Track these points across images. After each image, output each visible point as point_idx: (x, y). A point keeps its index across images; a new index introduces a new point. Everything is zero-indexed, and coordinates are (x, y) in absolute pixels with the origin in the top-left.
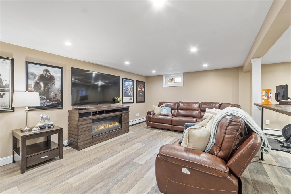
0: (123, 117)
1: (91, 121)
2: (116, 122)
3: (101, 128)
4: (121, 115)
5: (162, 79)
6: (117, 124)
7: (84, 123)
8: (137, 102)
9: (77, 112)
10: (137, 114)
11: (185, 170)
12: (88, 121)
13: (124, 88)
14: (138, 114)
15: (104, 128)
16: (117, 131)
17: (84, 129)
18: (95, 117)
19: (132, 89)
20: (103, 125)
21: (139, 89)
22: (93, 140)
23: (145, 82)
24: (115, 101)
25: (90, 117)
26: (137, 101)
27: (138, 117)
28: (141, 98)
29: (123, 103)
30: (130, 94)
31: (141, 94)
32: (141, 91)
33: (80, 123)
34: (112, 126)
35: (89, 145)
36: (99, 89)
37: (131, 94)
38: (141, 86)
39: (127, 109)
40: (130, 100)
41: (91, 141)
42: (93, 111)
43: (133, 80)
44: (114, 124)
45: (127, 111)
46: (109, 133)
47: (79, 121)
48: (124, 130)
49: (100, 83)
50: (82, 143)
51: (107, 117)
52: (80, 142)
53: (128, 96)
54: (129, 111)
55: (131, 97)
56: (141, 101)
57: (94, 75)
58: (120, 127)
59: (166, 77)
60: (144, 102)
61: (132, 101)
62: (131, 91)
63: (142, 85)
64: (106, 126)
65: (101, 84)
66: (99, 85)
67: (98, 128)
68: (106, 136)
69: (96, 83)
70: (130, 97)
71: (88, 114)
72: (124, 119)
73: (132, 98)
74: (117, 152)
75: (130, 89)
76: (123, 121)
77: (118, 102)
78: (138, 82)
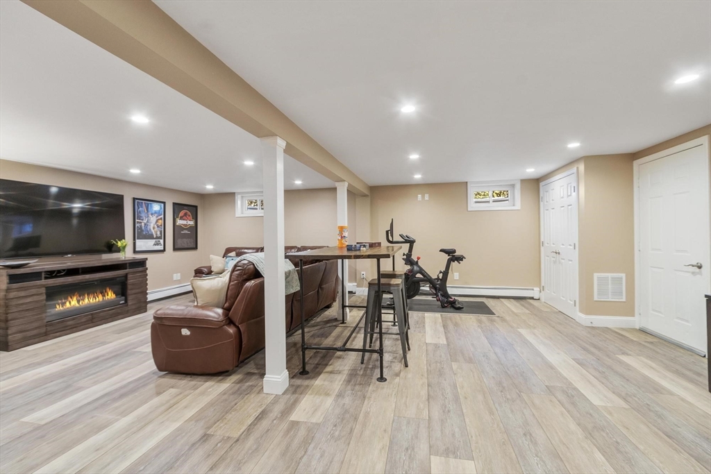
0: (130, 281)
1: (43, 290)
2: (108, 289)
3: (70, 303)
4: (126, 276)
5: (234, 202)
6: (111, 295)
7: (22, 294)
8: (175, 249)
9: (4, 272)
10: (175, 275)
11: (185, 332)
12: (33, 291)
13: (137, 220)
14: (179, 274)
15: (77, 305)
16: (113, 309)
17: (24, 307)
18: (53, 282)
19: (161, 222)
20: (75, 298)
21: (179, 222)
22: (49, 328)
23: (196, 207)
24: (111, 248)
25: (38, 282)
26: (176, 247)
27: (179, 282)
28: (187, 240)
29: (135, 252)
30: (155, 231)
31: (186, 232)
32: (185, 225)
33: (12, 295)
34: (97, 299)
35: (36, 340)
36: (75, 221)
37: (159, 233)
38: (185, 214)
39: (142, 263)
40: (155, 245)
41: (43, 330)
42: (46, 270)
43: (164, 203)
44: (104, 296)
45: (140, 269)
46: (92, 314)
47: (8, 290)
48: (134, 307)
49: (77, 206)
50: (19, 336)
51: (86, 282)
52: (11, 334)
53: (150, 237)
54: (147, 269)
55: (157, 238)
56: (186, 247)
57: (54, 190)
58: (123, 302)
59: (242, 197)
60: (196, 248)
61: (161, 248)
62: (158, 227)
63: (189, 213)
64: (83, 300)
65: (82, 208)
66: (75, 211)
67: (63, 304)
68: (83, 320)
69: (66, 205)
70: (154, 239)
71: (36, 275)
72: (133, 284)
73: (162, 241)
74: (104, 343)
75: (155, 221)
76: (131, 289)
77: (118, 250)
78: (176, 206)
